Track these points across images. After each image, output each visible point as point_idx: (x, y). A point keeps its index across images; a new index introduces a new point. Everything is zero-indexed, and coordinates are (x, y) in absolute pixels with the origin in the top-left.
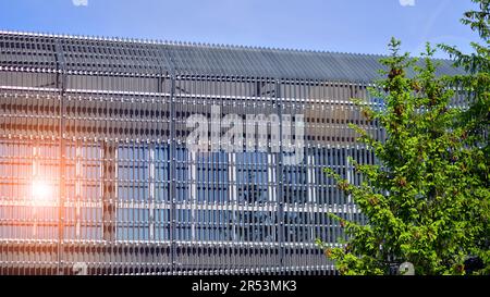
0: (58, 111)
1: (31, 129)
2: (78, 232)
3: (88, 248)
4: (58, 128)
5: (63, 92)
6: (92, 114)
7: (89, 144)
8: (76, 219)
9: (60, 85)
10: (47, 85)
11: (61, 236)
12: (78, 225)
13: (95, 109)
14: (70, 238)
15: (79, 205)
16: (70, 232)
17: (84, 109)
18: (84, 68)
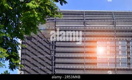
0: (114, 32)
1: (106, 37)
2: (120, 65)
3: (123, 69)
4: (114, 36)
5: (115, 26)
6: (123, 32)
7: (122, 41)
8: (120, 61)
9: (114, 25)
10: (111, 25)
11: (116, 66)
12: (120, 63)
13: (124, 31)
14: (118, 67)
15: (120, 57)
16: (118, 65)
17: (121, 31)
18: (121, 20)
